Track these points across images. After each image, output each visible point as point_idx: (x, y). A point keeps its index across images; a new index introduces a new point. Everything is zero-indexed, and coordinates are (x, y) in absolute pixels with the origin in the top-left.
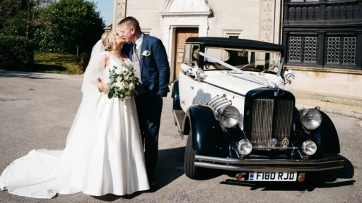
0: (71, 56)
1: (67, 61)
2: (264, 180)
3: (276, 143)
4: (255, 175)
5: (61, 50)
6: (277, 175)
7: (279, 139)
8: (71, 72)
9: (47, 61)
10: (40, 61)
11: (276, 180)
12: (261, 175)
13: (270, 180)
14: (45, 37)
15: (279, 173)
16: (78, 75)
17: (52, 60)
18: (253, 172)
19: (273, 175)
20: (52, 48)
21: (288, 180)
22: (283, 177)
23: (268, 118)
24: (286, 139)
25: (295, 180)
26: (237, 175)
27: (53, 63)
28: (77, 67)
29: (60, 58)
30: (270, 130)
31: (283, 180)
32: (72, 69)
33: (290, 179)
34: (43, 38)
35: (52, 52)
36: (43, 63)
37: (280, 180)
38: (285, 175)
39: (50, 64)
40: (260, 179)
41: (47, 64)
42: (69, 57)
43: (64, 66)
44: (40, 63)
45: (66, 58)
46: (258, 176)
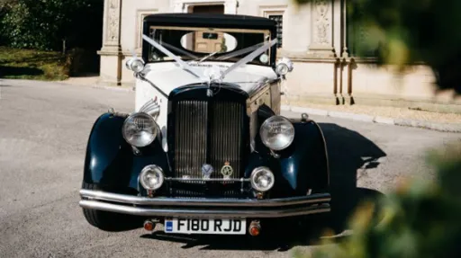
0: (54, 53)
1: (46, 61)
2: (191, 232)
3: (211, 171)
4: (175, 223)
5: (40, 44)
6: (212, 223)
7: (217, 165)
8: (50, 77)
9: (18, 62)
10: (6, 62)
11: (211, 231)
12: (185, 222)
13: (200, 232)
14: (18, 26)
15: (216, 221)
16: (59, 82)
17: (24, 60)
18: (171, 218)
19: (205, 223)
20: (28, 42)
21: (232, 232)
22: (222, 227)
23: (201, 133)
24: (227, 165)
25: (243, 231)
26: (147, 222)
27: (26, 64)
28: (60, 69)
29: (36, 56)
30: (204, 151)
31: (223, 232)
32: (52, 73)
33: (235, 230)
34: (15, 27)
35: (28, 48)
36: (12, 64)
37: (218, 232)
38: (225, 224)
39: (20, 65)
40: (184, 230)
41: (16, 65)
42: (51, 56)
43: (40, 68)
44: (7, 65)
45: (47, 56)
46: (179, 225)
